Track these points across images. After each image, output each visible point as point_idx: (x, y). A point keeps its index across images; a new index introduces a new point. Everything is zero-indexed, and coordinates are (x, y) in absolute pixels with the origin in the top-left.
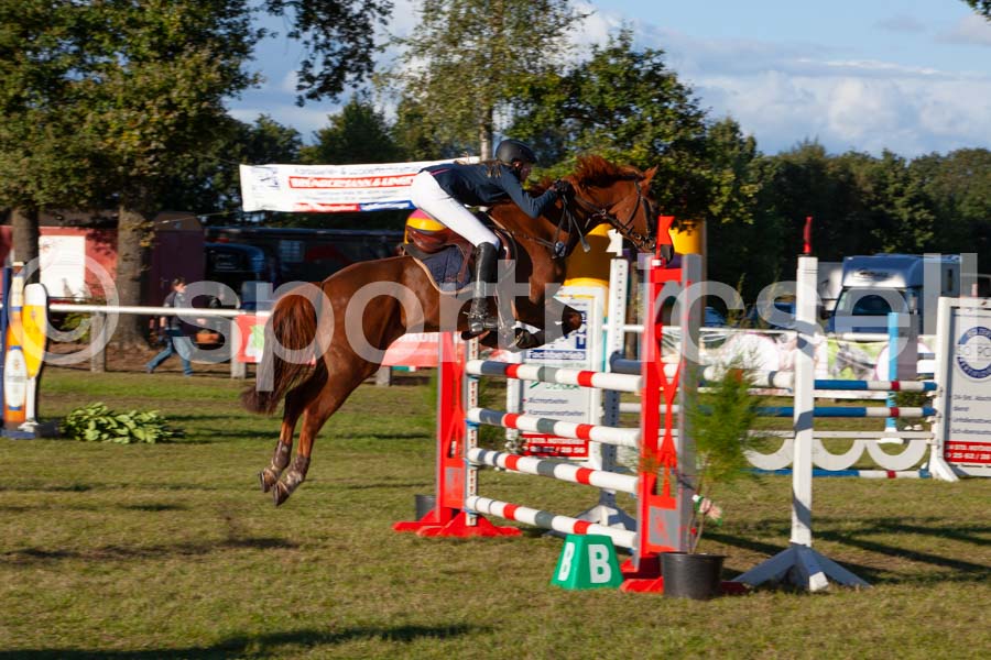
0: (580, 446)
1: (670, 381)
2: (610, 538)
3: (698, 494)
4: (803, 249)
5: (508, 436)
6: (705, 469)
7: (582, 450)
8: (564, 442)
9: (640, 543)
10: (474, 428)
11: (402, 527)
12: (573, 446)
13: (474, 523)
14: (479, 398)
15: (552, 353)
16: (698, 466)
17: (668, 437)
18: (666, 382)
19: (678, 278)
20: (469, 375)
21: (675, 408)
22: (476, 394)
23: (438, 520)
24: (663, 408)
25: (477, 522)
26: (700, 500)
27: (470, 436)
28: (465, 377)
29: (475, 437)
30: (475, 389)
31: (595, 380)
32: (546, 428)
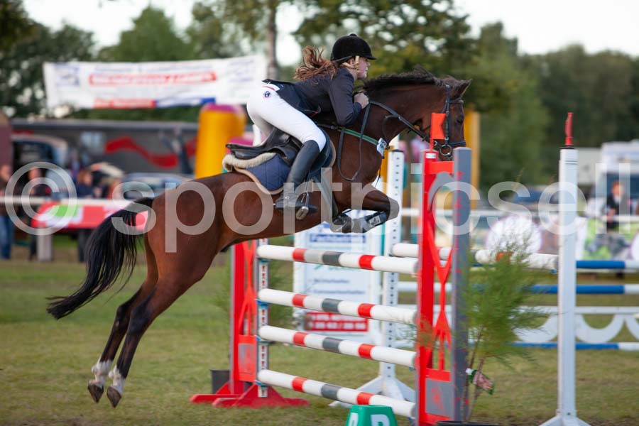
0: (361, 322)
1: (443, 263)
2: (390, 409)
3: (471, 367)
4: (564, 142)
5: (295, 315)
6: (476, 344)
7: (362, 326)
8: (346, 318)
9: (417, 413)
10: (264, 308)
11: (199, 399)
12: (354, 322)
13: (266, 395)
14: (269, 280)
15: (335, 237)
16: (471, 341)
17: (442, 315)
18: (439, 264)
19: (450, 170)
20: (261, 259)
21: (449, 287)
22: (266, 277)
23: (232, 393)
24: (437, 286)
25: (269, 394)
26: (474, 373)
27: (261, 315)
28: (255, 261)
29: (266, 316)
30: (266, 272)
31: (374, 263)
32: (330, 308)
